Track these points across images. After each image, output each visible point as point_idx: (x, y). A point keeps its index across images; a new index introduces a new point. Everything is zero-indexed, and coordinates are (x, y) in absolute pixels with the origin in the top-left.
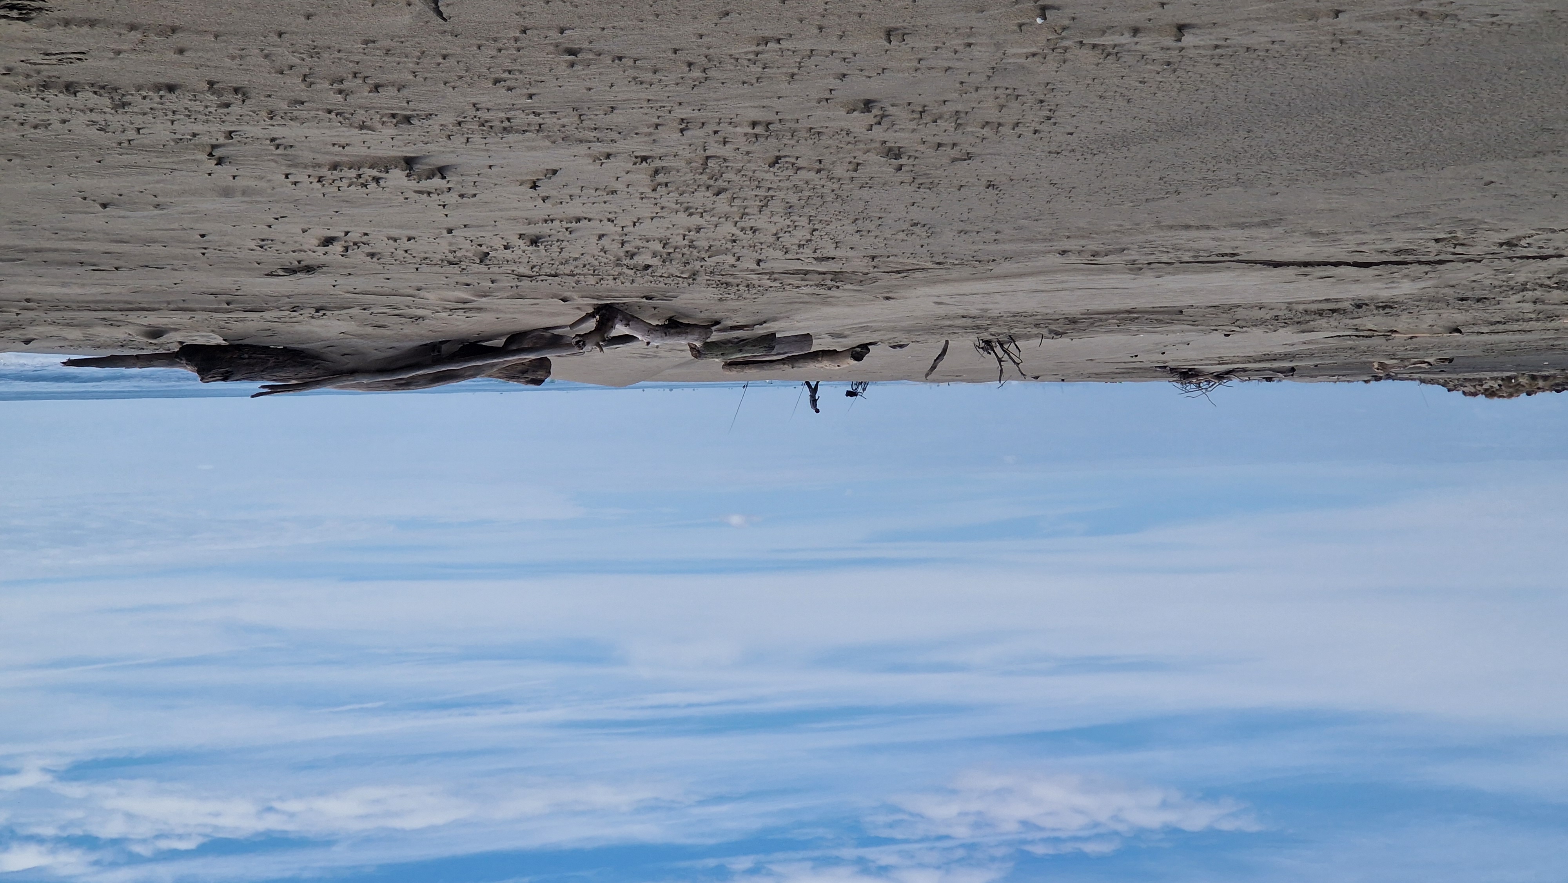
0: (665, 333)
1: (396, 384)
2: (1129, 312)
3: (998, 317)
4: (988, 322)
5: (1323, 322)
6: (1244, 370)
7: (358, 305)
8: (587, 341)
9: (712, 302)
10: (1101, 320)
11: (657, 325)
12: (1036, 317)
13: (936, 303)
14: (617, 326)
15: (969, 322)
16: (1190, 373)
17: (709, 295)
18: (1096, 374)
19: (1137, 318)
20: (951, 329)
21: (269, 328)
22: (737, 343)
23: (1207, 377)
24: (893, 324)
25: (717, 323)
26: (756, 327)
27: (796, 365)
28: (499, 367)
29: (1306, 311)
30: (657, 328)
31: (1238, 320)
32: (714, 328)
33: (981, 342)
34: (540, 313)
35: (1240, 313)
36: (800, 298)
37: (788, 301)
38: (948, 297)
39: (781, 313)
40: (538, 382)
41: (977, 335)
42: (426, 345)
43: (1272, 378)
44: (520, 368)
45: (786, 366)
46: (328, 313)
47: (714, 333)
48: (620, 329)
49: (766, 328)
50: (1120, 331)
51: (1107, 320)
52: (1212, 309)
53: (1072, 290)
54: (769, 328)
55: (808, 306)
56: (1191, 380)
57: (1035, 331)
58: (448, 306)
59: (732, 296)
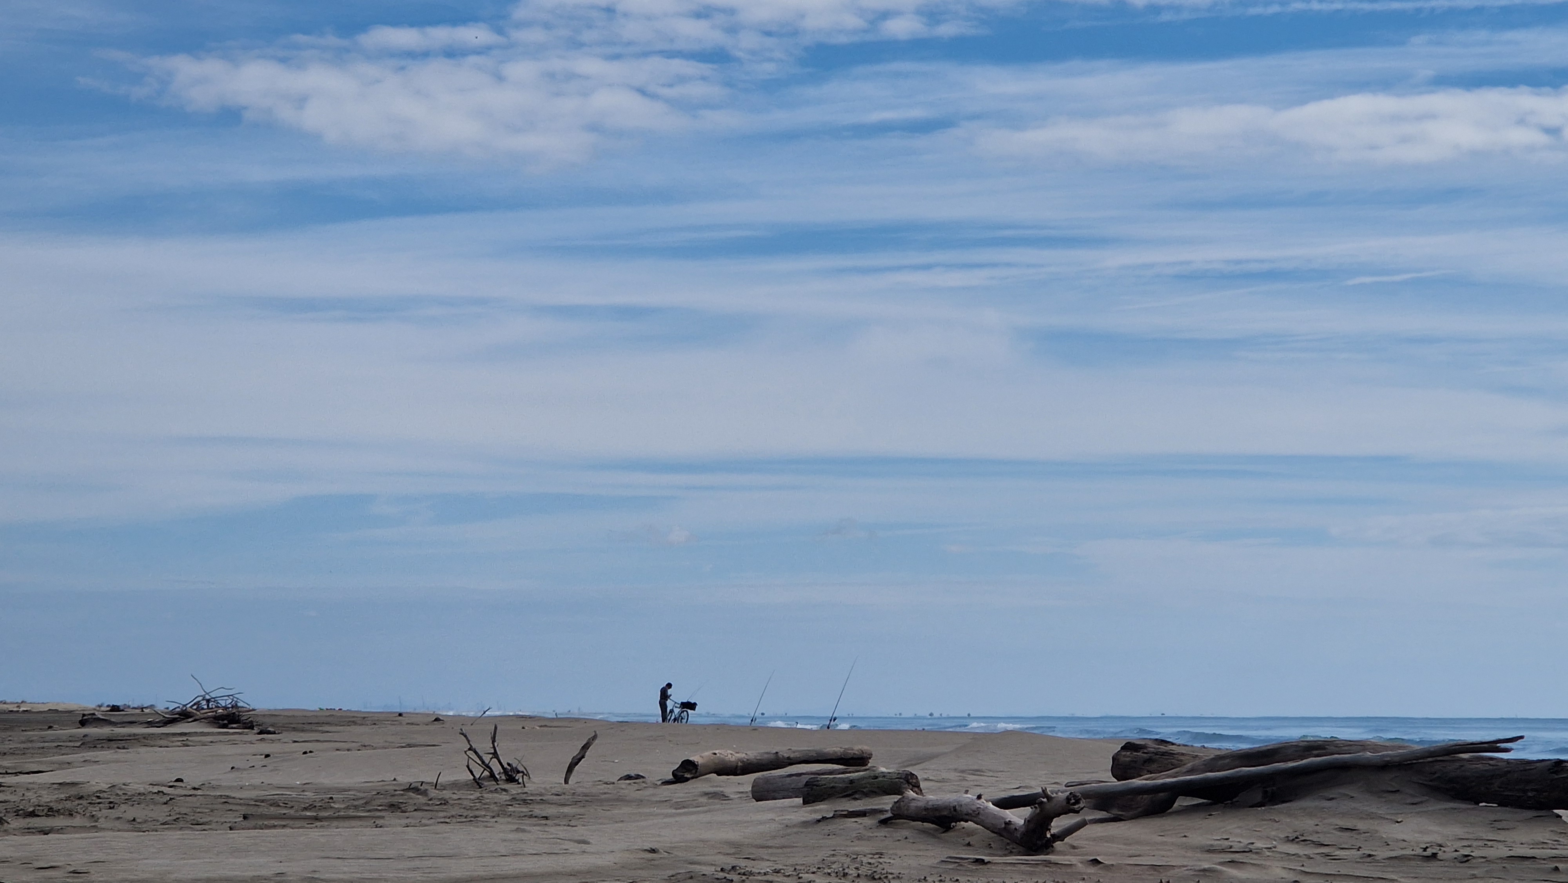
0: (955, 810)
1: (1325, 749)
2: (316, 819)
3: (498, 816)
4: (511, 809)
5: (47, 798)
6: (150, 724)
7: (1378, 861)
8: (1065, 803)
9: (891, 852)
10: (356, 807)
11: (966, 821)
12: (445, 814)
13: (588, 843)
14: (1022, 822)
15: (538, 810)
16: (226, 722)
17: (896, 862)
18: (355, 723)
19: (305, 809)
20: (562, 802)
21: (1499, 831)
22: (855, 793)
23: (202, 716)
24: (640, 810)
25: (884, 822)
26: (831, 815)
27: (773, 757)
28: (1183, 769)
29: (72, 815)
30: (967, 817)
31: (165, 803)
32: (889, 815)
33: (520, 780)
34: (1127, 842)
35: (161, 813)
36: (771, 854)
37: (789, 850)
38: (571, 851)
39: (796, 833)
40: (1129, 747)
41: (526, 790)
42: (1284, 802)
43: (111, 711)
44: (1154, 766)
45: (786, 755)
46: (1419, 851)
47: (888, 807)
48: (1018, 817)
49: (815, 811)
50: (329, 790)
51: (347, 808)
52: (201, 821)
53: (400, 858)
54: (811, 812)
55: (759, 842)
56: (225, 712)
57: (447, 794)
58: (1254, 856)
59: (865, 860)
